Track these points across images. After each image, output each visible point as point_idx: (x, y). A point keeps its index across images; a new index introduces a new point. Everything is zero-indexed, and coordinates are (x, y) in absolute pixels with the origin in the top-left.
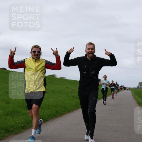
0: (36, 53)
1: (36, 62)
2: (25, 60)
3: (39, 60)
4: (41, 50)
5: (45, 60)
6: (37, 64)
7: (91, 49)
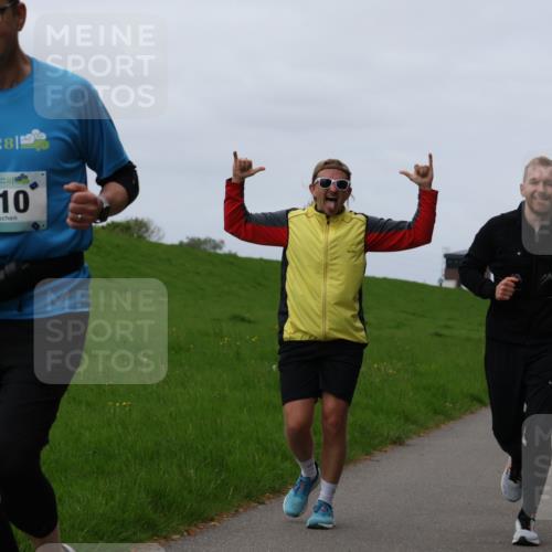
0: (332, 188)
1: (328, 223)
2: (290, 215)
3: (340, 218)
4: (352, 177)
5: (363, 218)
6: (333, 233)
7: (541, 184)
